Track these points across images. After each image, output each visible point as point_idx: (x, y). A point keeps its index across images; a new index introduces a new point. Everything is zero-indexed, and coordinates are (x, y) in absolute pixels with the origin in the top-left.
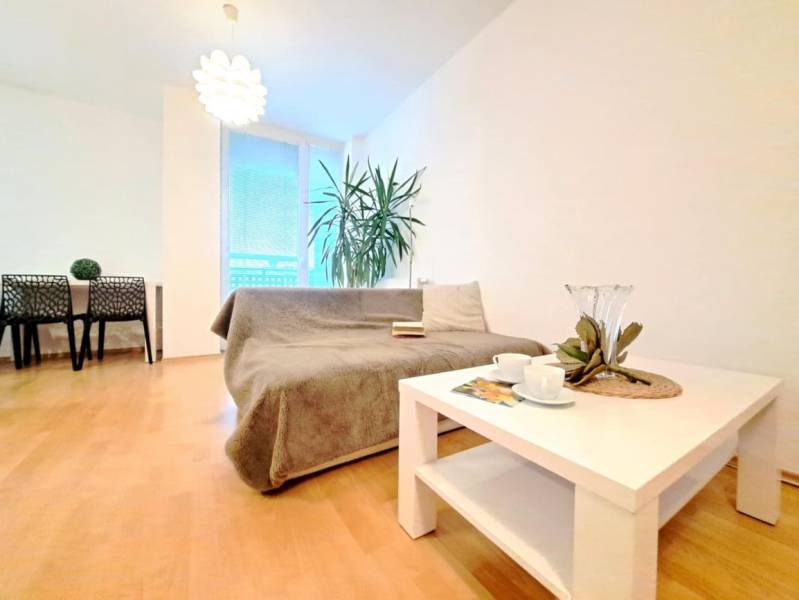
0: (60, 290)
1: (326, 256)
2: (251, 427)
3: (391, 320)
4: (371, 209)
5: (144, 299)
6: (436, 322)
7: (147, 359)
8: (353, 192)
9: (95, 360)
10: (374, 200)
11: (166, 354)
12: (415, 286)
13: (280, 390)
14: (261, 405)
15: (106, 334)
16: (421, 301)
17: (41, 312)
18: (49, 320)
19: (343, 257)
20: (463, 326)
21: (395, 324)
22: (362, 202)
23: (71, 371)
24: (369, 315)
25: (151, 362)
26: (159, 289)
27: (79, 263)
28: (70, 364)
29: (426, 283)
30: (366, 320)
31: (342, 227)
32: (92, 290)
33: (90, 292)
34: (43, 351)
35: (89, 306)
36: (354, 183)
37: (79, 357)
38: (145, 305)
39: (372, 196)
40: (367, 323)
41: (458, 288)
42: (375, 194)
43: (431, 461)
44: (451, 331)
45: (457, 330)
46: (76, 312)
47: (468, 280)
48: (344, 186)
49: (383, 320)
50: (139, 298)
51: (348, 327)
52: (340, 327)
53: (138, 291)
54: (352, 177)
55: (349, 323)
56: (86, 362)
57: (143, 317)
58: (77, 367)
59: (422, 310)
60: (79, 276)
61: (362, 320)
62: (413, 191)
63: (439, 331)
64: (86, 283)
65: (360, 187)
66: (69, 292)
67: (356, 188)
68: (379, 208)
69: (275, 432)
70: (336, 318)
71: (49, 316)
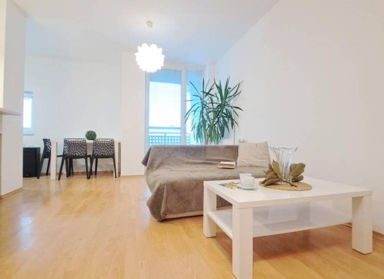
0: (83, 145)
1: (194, 127)
2: (155, 196)
3: (220, 160)
4: (217, 103)
5: (114, 148)
6: (244, 162)
7: (114, 176)
8: (207, 95)
9: (94, 176)
10: (218, 99)
11: (122, 174)
12: (236, 144)
13: (165, 184)
14: (158, 189)
15: (98, 164)
16: (237, 151)
17: (77, 154)
18: (79, 157)
19: (203, 128)
20: (257, 164)
21: (221, 163)
22: (212, 100)
23: (85, 180)
24: (210, 158)
25: (116, 177)
26: (119, 144)
27: (89, 132)
28: (86, 176)
29: (243, 142)
30: (207, 160)
31: (202, 112)
32: (95, 144)
33: (94, 145)
34: (74, 171)
35: (93, 152)
36: (207, 91)
37: (89, 174)
38: (114, 151)
39: (217, 97)
40: (208, 162)
41: (257, 145)
42: (218, 95)
43: (213, 211)
44: (251, 166)
45: (254, 166)
46: (88, 154)
47: (263, 141)
48: (202, 93)
49: (216, 160)
50: (112, 148)
51: (198, 163)
52: (195, 163)
53: (111, 144)
54: (206, 88)
55: (199, 161)
56: (91, 176)
57: (113, 156)
58: (88, 178)
59: (238, 156)
60: (89, 139)
61: (205, 160)
62: (238, 92)
63: (245, 166)
64: (92, 141)
65: (210, 93)
66: (86, 145)
67: (208, 94)
68: (220, 102)
69: (163, 199)
70: (193, 159)
71: (79, 156)
